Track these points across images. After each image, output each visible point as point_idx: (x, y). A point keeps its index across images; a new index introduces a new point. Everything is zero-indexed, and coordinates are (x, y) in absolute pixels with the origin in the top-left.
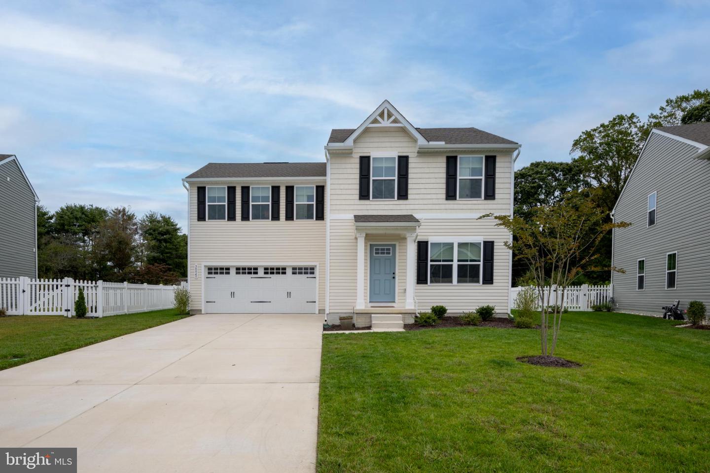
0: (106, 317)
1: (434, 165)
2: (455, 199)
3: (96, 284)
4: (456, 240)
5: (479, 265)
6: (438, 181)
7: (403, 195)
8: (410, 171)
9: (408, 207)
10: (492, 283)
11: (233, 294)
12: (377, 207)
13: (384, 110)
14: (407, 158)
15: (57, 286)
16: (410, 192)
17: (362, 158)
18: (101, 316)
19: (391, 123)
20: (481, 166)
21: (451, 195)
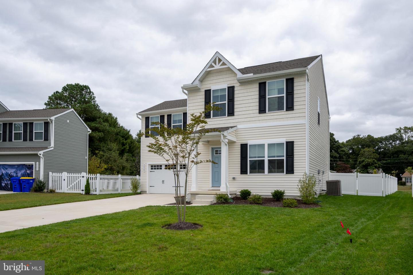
0: (100, 194)
1: (251, 90)
2: (265, 112)
3: (96, 176)
4: (266, 142)
5: (283, 160)
6: (254, 101)
7: (231, 113)
8: (236, 96)
9: (234, 121)
10: (293, 173)
11: (163, 181)
12: (216, 123)
13: (216, 58)
14: (233, 87)
15: (79, 177)
16: (235, 110)
17: (206, 91)
18: (98, 194)
19: (220, 66)
20: (283, 87)
21: (262, 110)
